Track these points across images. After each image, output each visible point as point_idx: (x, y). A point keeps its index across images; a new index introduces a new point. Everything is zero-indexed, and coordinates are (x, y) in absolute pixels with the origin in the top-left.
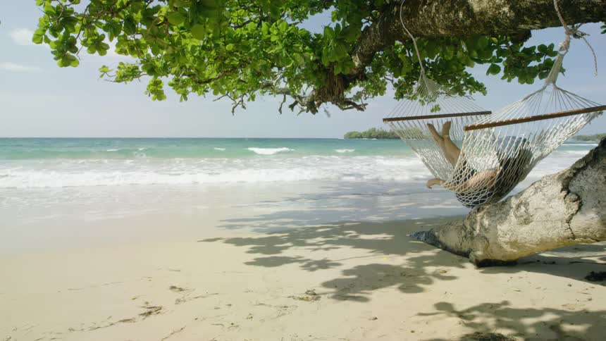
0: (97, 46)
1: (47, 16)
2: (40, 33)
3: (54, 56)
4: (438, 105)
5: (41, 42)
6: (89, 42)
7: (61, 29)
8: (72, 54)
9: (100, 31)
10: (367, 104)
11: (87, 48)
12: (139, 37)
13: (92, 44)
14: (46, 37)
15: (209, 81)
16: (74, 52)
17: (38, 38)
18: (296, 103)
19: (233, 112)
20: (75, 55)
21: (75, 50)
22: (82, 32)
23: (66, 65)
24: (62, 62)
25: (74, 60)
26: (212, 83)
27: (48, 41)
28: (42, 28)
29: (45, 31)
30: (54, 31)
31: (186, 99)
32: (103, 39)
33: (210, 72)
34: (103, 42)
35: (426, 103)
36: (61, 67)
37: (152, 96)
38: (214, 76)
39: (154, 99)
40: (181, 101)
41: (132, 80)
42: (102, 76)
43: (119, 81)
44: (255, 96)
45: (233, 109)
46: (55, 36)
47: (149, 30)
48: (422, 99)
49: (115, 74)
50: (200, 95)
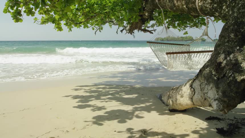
0: (30, 12)
1: (8, 2)
2: (6, 9)
3: (12, 18)
4: (187, 31)
5: (6, 13)
6: (27, 11)
7: (15, 7)
8: (20, 17)
9: (31, 6)
10: (156, 30)
11: (26, 14)
12: (48, 7)
13: (28, 12)
14: (9, 10)
15: (81, 23)
16: (21, 16)
17: (6, 11)
18: (123, 29)
19: (95, 33)
20: (21, 17)
21: (21, 15)
22: (24, 7)
23: (17, 22)
24: (16, 21)
25: (21, 19)
26: (83, 23)
27: (9, 12)
28: (7, 7)
29: (8, 8)
30: (12, 8)
31: (71, 31)
32: (33, 10)
33: (81, 19)
34: (33, 11)
35: (181, 30)
36: (16, 22)
37: (57, 29)
38: (83, 20)
39: (58, 31)
40: (69, 32)
41: (48, 23)
42: (35, 22)
43: (42, 24)
44: (103, 28)
45: (95, 32)
46: (13, 9)
47: (52, 4)
48: (180, 28)
49: (40, 21)
50: (78, 28)
